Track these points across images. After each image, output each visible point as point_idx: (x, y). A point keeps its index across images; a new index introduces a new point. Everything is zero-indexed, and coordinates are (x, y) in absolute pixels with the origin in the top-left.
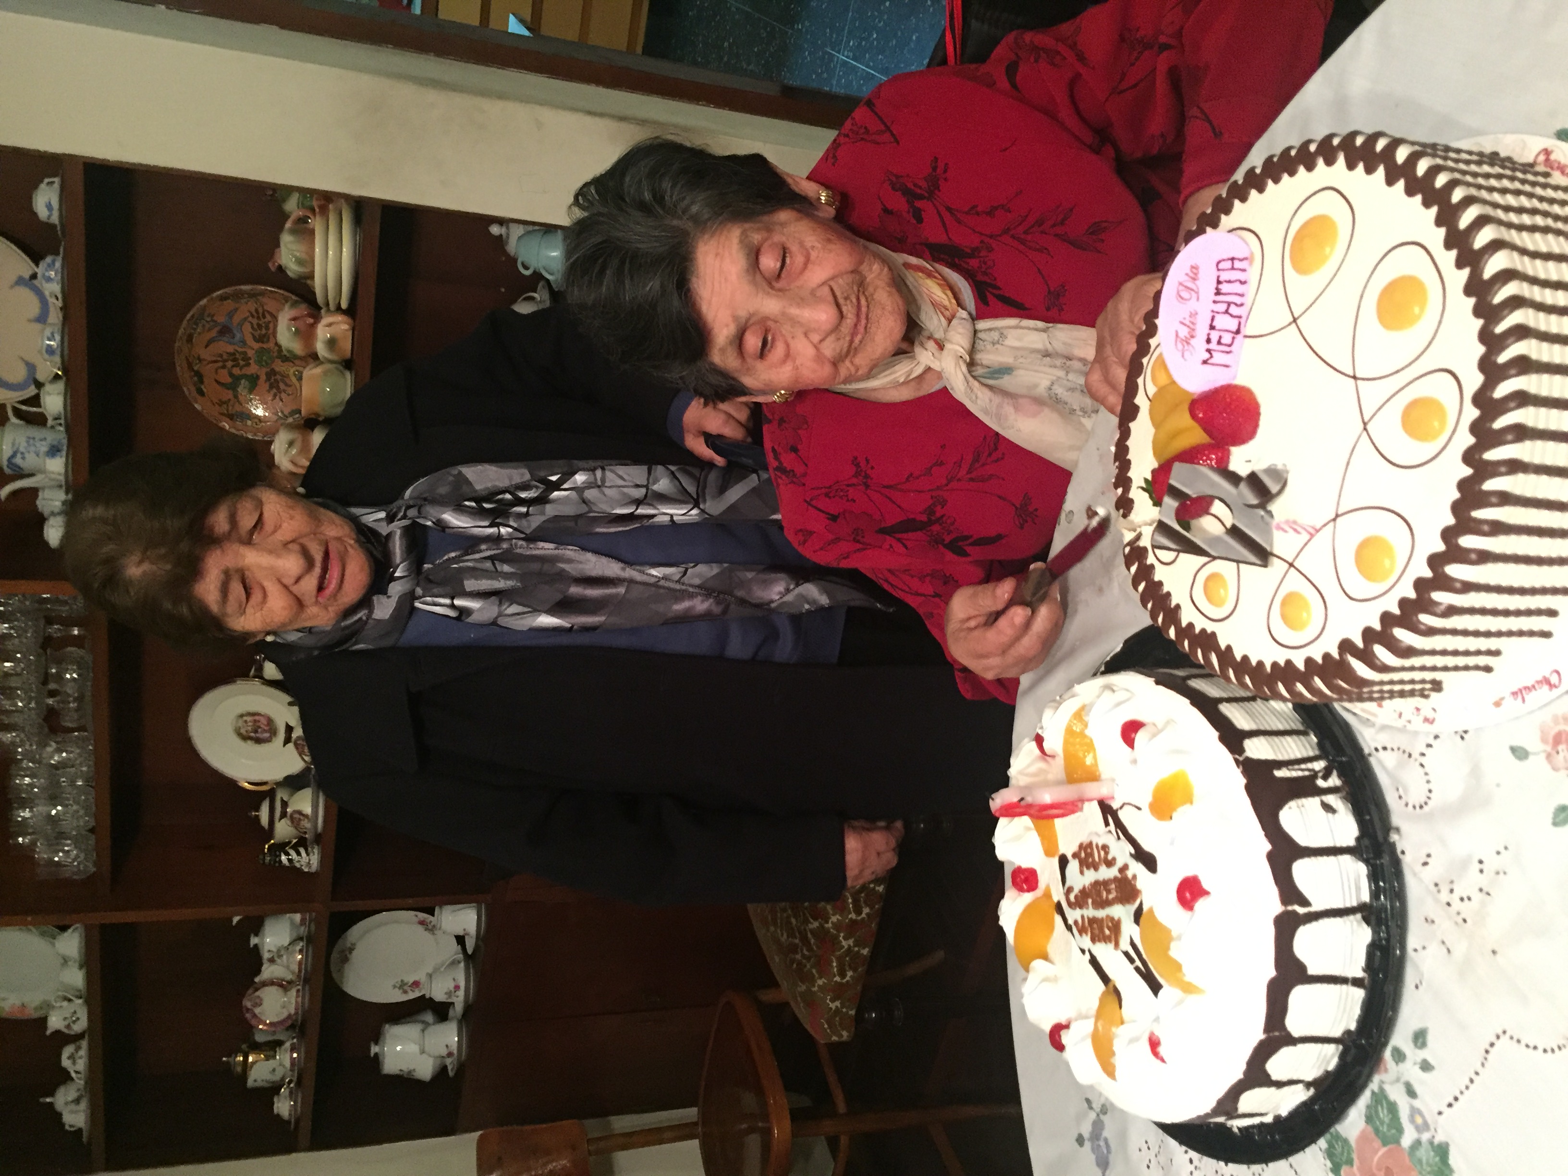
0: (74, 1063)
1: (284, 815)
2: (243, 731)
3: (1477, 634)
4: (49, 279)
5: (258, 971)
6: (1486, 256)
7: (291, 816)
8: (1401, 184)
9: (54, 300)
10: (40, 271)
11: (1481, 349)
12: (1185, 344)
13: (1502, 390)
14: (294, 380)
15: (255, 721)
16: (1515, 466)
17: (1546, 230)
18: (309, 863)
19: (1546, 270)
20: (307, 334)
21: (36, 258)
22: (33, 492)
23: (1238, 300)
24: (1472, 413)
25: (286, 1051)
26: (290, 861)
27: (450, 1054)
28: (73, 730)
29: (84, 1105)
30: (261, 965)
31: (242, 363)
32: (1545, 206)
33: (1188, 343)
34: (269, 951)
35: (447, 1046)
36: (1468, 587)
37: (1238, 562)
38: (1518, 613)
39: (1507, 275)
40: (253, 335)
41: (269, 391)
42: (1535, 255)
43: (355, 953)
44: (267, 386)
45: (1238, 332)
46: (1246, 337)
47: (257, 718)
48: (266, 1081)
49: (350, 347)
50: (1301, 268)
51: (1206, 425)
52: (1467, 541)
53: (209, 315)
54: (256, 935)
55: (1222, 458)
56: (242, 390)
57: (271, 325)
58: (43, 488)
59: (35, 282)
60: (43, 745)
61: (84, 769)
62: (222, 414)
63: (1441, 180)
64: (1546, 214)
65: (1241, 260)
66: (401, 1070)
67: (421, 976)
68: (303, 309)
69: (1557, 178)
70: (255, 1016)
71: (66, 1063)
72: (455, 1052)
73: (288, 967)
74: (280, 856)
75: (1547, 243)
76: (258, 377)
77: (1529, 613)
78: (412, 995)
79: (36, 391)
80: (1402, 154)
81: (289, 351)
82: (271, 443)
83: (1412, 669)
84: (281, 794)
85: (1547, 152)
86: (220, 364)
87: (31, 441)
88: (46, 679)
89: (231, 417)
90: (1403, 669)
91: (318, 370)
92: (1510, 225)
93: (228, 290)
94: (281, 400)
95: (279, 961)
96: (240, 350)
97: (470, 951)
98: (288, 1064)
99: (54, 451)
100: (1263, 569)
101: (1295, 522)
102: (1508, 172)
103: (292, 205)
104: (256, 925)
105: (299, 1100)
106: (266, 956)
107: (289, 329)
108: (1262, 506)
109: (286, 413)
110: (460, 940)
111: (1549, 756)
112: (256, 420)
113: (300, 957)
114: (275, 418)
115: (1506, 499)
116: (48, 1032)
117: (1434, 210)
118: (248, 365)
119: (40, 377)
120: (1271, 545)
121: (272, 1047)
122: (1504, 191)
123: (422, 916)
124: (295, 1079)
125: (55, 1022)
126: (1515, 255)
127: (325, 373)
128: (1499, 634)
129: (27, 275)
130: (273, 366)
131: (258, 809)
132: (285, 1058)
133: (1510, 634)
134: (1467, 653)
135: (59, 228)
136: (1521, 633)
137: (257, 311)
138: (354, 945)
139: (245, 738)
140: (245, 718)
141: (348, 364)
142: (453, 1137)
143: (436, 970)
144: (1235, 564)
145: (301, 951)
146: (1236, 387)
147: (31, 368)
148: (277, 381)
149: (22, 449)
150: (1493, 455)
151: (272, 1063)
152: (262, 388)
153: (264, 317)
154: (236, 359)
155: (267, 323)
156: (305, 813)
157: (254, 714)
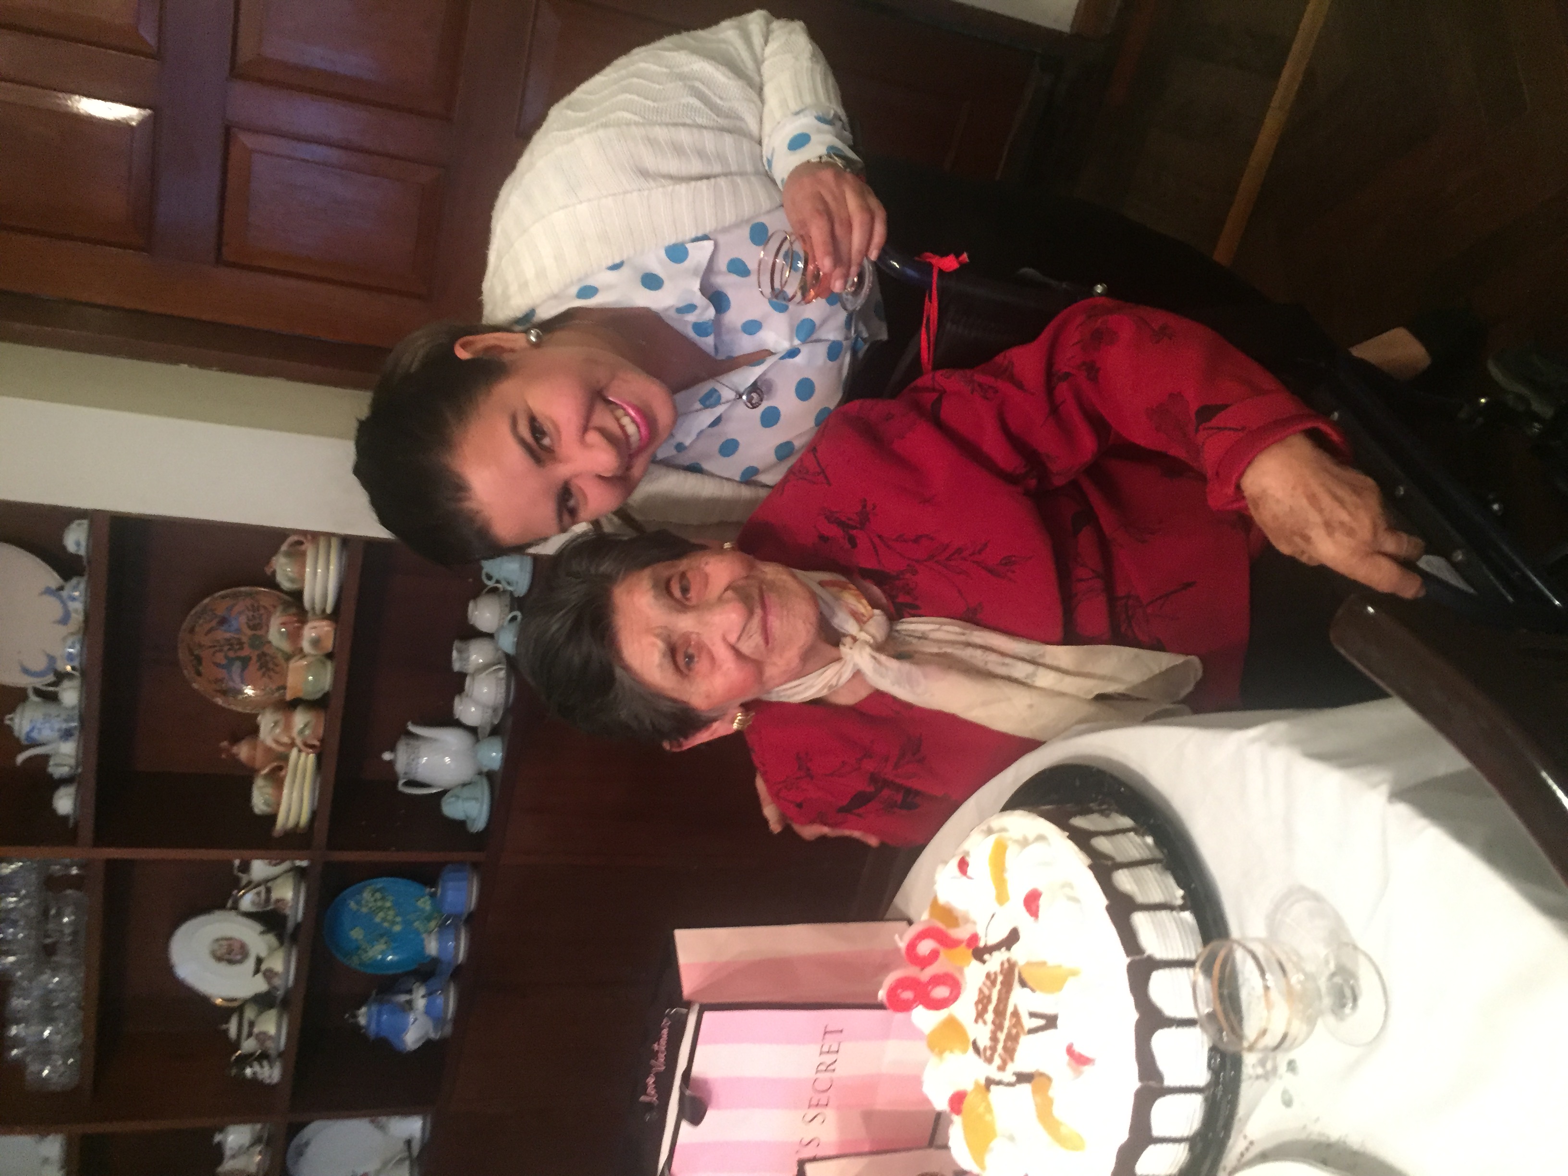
2: (218, 953)
4: (74, 599)
5: (220, 1164)
7: (257, 1035)
9: (76, 613)
10: (65, 587)
14: (282, 662)
15: (231, 945)
18: (271, 1075)
20: (295, 636)
21: (63, 576)
22: (46, 758)
26: (254, 1073)
30: (223, 1158)
31: (236, 647)
34: (231, 1148)
40: (248, 624)
41: (259, 671)
44: (258, 666)
47: (231, 942)
49: (332, 643)
53: (209, 611)
54: (220, 1134)
56: (235, 671)
57: (264, 617)
59: (61, 595)
60: (40, 970)
61: (75, 992)
62: (217, 691)
67: (370, 1169)
68: (291, 615)
74: (245, 1067)
76: (250, 658)
81: (278, 648)
82: (257, 718)
84: (250, 1013)
86: (217, 648)
89: (224, 693)
91: (304, 663)
93: (229, 591)
94: (270, 678)
95: (238, 1157)
96: (237, 636)
97: (415, 1154)
99: (67, 735)
104: (220, 1123)
106: (228, 1153)
107: (279, 631)
110: (407, 1143)
112: (246, 698)
113: (260, 1157)
114: (262, 697)
118: (242, 648)
127: (309, 665)
129: (54, 587)
130: (264, 649)
131: (227, 1021)
135: (85, 559)
137: (253, 606)
138: (309, 1140)
139: (219, 959)
140: (221, 942)
141: (330, 656)
145: (260, 1153)
147: (52, 659)
148: (266, 661)
152: (253, 666)
153: (258, 610)
154: (231, 645)
155: (262, 615)
156: (269, 1034)
157: (228, 939)
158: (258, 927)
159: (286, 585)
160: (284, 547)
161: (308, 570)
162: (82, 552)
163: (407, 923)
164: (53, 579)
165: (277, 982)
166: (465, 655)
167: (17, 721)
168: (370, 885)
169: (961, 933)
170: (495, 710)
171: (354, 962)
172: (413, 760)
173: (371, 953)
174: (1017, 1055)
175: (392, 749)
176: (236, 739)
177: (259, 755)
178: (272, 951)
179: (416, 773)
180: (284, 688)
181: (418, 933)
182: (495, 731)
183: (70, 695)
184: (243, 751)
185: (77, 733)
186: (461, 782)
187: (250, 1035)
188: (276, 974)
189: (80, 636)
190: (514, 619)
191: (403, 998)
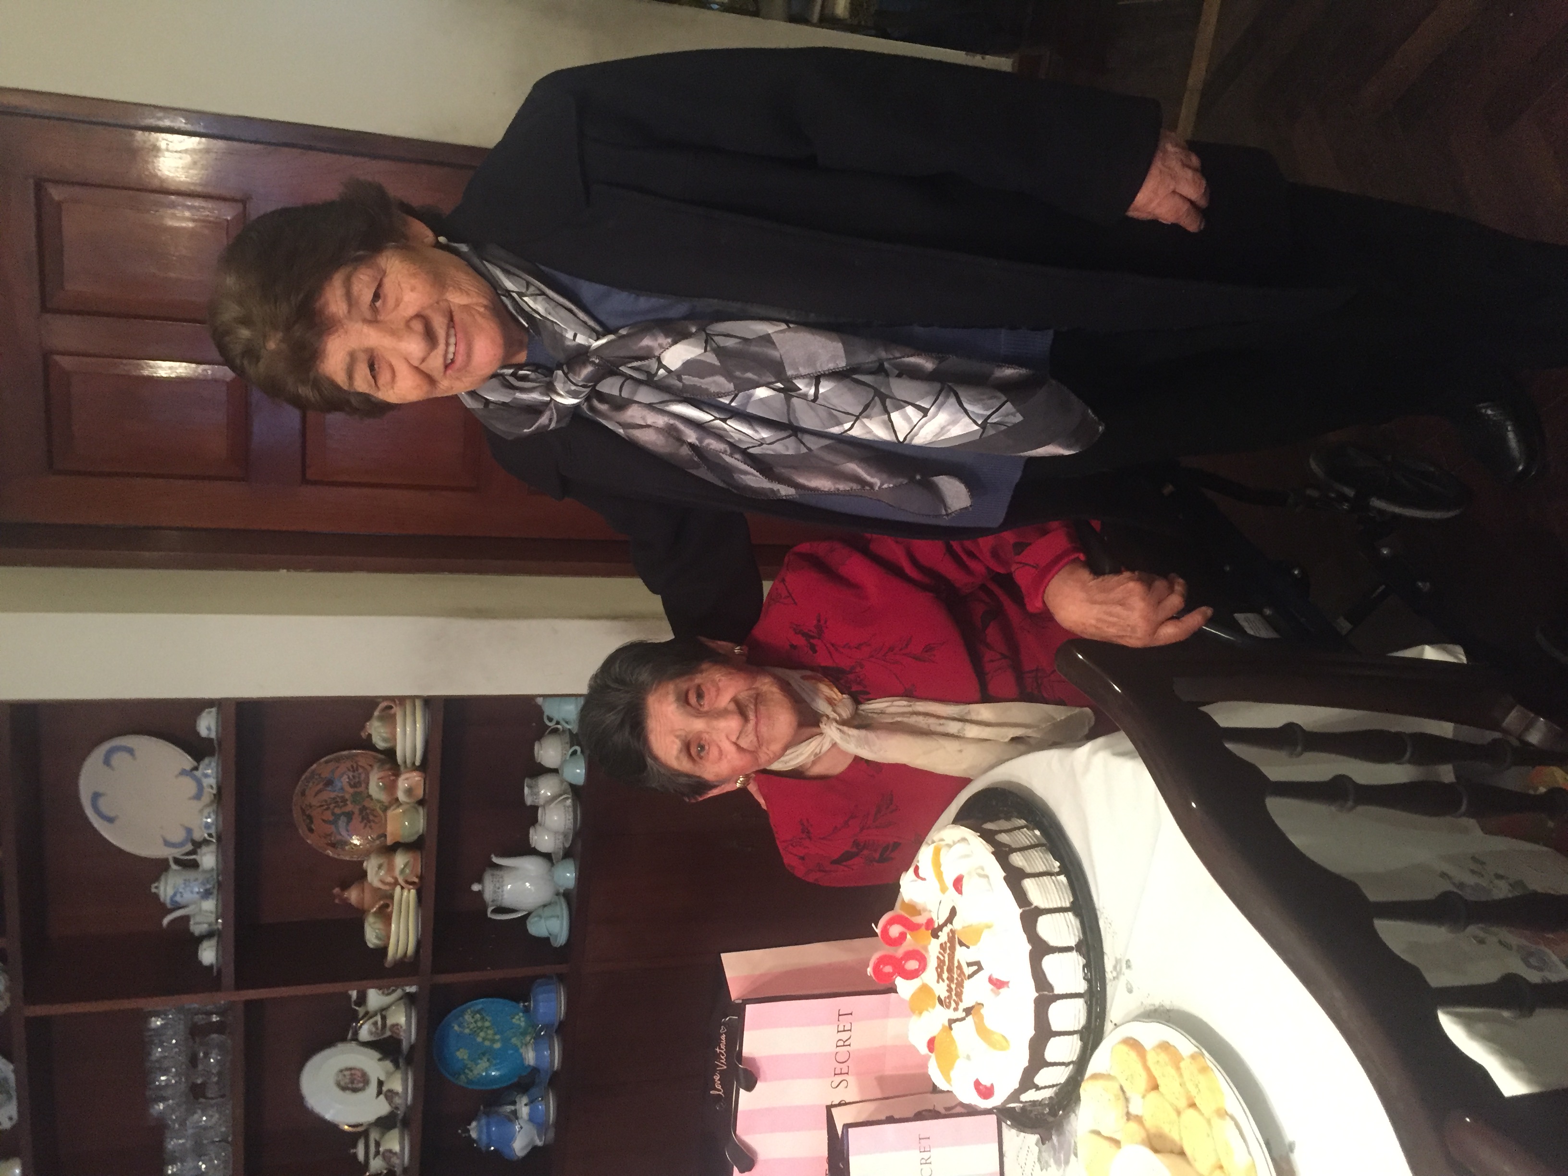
2: (342, 1083)
4: (207, 775)
7: (383, 1154)
9: (209, 788)
10: (199, 767)
14: (381, 812)
15: (352, 1074)
20: (391, 787)
21: (196, 758)
22: (186, 919)
28: (212, 1098)
31: (340, 804)
40: (349, 785)
41: (361, 822)
44: (360, 819)
47: (353, 1072)
49: (422, 791)
53: (317, 776)
56: (341, 825)
57: (363, 776)
58: (196, 916)
59: (195, 773)
60: (191, 1112)
61: (221, 1128)
68: (387, 769)
76: (353, 813)
79: (194, 848)
81: (378, 799)
82: (364, 864)
84: (374, 1135)
86: (325, 807)
87: (187, 883)
88: (193, 1061)
89: (333, 845)
91: (399, 810)
93: (332, 756)
94: (371, 827)
96: (340, 795)
99: (207, 894)
107: (378, 785)
109: (374, 836)
112: (354, 848)
114: (367, 845)
118: (346, 805)
119: (196, 836)
127: (404, 812)
129: (189, 769)
131: (355, 1146)
137: (352, 767)
139: (344, 1088)
140: (344, 1072)
141: (421, 803)
147: (189, 831)
148: (367, 814)
149: (181, 889)
152: (356, 821)
153: (357, 770)
154: (337, 802)
155: (360, 774)
156: (394, 1151)
157: (351, 1069)
158: (376, 1055)
159: (381, 744)
160: (376, 713)
161: (398, 730)
162: (213, 735)
163: (506, 1041)
164: (187, 762)
165: (398, 1101)
166: (535, 790)
167: (162, 888)
168: (469, 1008)
169: (921, 920)
170: (565, 835)
171: (462, 1081)
172: (499, 888)
173: (476, 1072)
174: (964, 997)
175: (480, 880)
176: (345, 886)
177: (368, 896)
178: (389, 1074)
179: (502, 899)
180: (385, 836)
181: (516, 1049)
182: (567, 854)
183: (208, 859)
184: (353, 895)
185: (215, 892)
186: (542, 904)
187: (377, 1153)
188: (397, 1094)
189: (214, 806)
190: (575, 753)
191: (509, 1108)
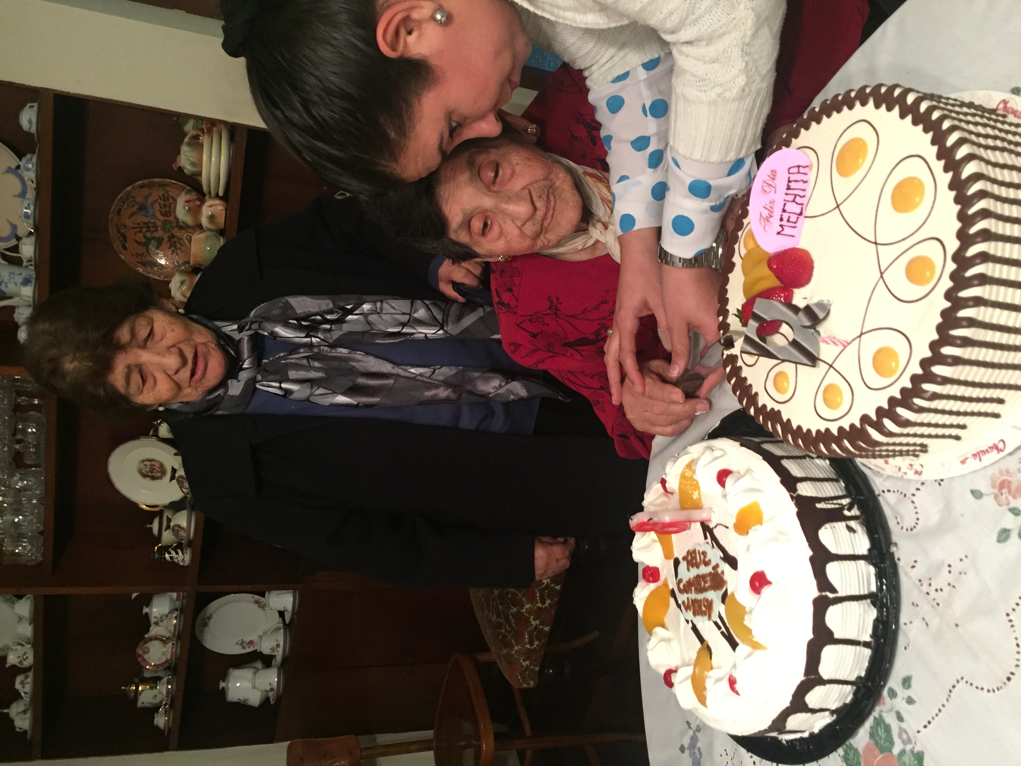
0: (23, 687)
1: (168, 527)
2: (143, 471)
3: (951, 413)
4: (28, 169)
5: (148, 631)
6: (964, 165)
7: (173, 528)
8: (909, 118)
9: (30, 183)
10: (22, 164)
11: (958, 225)
12: (766, 221)
13: (972, 251)
14: (186, 241)
15: (152, 465)
16: (978, 302)
17: (1003, 150)
18: (183, 560)
19: (1002, 175)
20: (195, 211)
21: (20, 156)
22: (12, 309)
23: (801, 193)
24: (951, 266)
25: (164, 683)
26: (171, 558)
27: (272, 690)
28: (32, 466)
29: (28, 715)
30: (149, 626)
31: (152, 229)
32: (1003, 135)
33: (768, 221)
34: (155, 617)
35: (270, 684)
36: (946, 381)
37: (796, 363)
38: (978, 400)
39: (977, 177)
40: (161, 212)
41: (169, 248)
42: (995, 165)
43: (212, 621)
44: (168, 245)
45: (801, 214)
46: (806, 217)
47: (153, 463)
48: (150, 703)
49: (224, 220)
50: (844, 173)
51: (778, 273)
52: (947, 350)
53: (132, 198)
54: (147, 606)
55: (788, 295)
56: (152, 247)
57: (173, 206)
58: (18, 307)
59: (19, 171)
60: (12, 475)
61: (38, 492)
62: (139, 262)
63: (936, 115)
64: (1003, 140)
65: (804, 167)
66: (239, 699)
67: (254, 638)
68: (193, 195)
69: (1011, 118)
70: (144, 660)
71: (18, 686)
72: (275, 688)
73: (166, 628)
74: (165, 554)
75: (1003, 158)
76: (163, 239)
77: (985, 400)
78: (248, 650)
79: (17, 243)
80: (910, 99)
81: (183, 222)
82: (169, 282)
83: (908, 435)
84: (167, 514)
85: (1005, 102)
86: (138, 230)
87: (12, 276)
88: (15, 432)
89: (144, 264)
90: (902, 435)
91: (202, 235)
92: (980, 145)
93: (145, 181)
94: (177, 254)
95: (161, 624)
96: (152, 221)
97: (287, 622)
98: (165, 692)
99: (26, 282)
100: (812, 368)
101: (834, 338)
102: (979, 113)
103: (189, 127)
104: (147, 600)
105: (171, 717)
106: (153, 620)
107: (184, 208)
108: (813, 327)
109: (180, 262)
110: (282, 614)
111: (996, 497)
112: (161, 267)
113: (175, 621)
114: (172, 266)
115: (972, 323)
116: (7, 666)
117: (930, 134)
118: (157, 230)
119: (20, 233)
120: (818, 353)
121: (154, 681)
122: (976, 124)
123: (257, 597)
124: (169, 703)
125: (12, 659)
126: (983, 164)
127: (207, 238)
128: (965, 414)
129: (14, 166)
130: (173, 232)
131: (151, 523)
132: (163, 688)
133: (972, 414)
134: (944, 426)
135: (36, 136)
136: (979, 414)
137: (163, 195)
138: (211, 615)
139: (144, 476)
140: (145, 463)
141: (222, 232)
142: (271, 745)
143: (265, 633)
144: (794, 365)
145: (176, 618)
146: (798, 249)
147: (14, 227)
148: (175, 242)
149: (6, 280)
150: (965, 294)
151: (155, 692)
152: (165, 245)
153: (168, 199)
154: (148, 227)
155: (170, 204)
156: (182, 526)
157: (151, 460)
160: (186, 140)
161: (204, 157)
162: (33, 130)
164: (12, 160)
180: (189, 258)
183: (28, 250)
185: (34, 281)
